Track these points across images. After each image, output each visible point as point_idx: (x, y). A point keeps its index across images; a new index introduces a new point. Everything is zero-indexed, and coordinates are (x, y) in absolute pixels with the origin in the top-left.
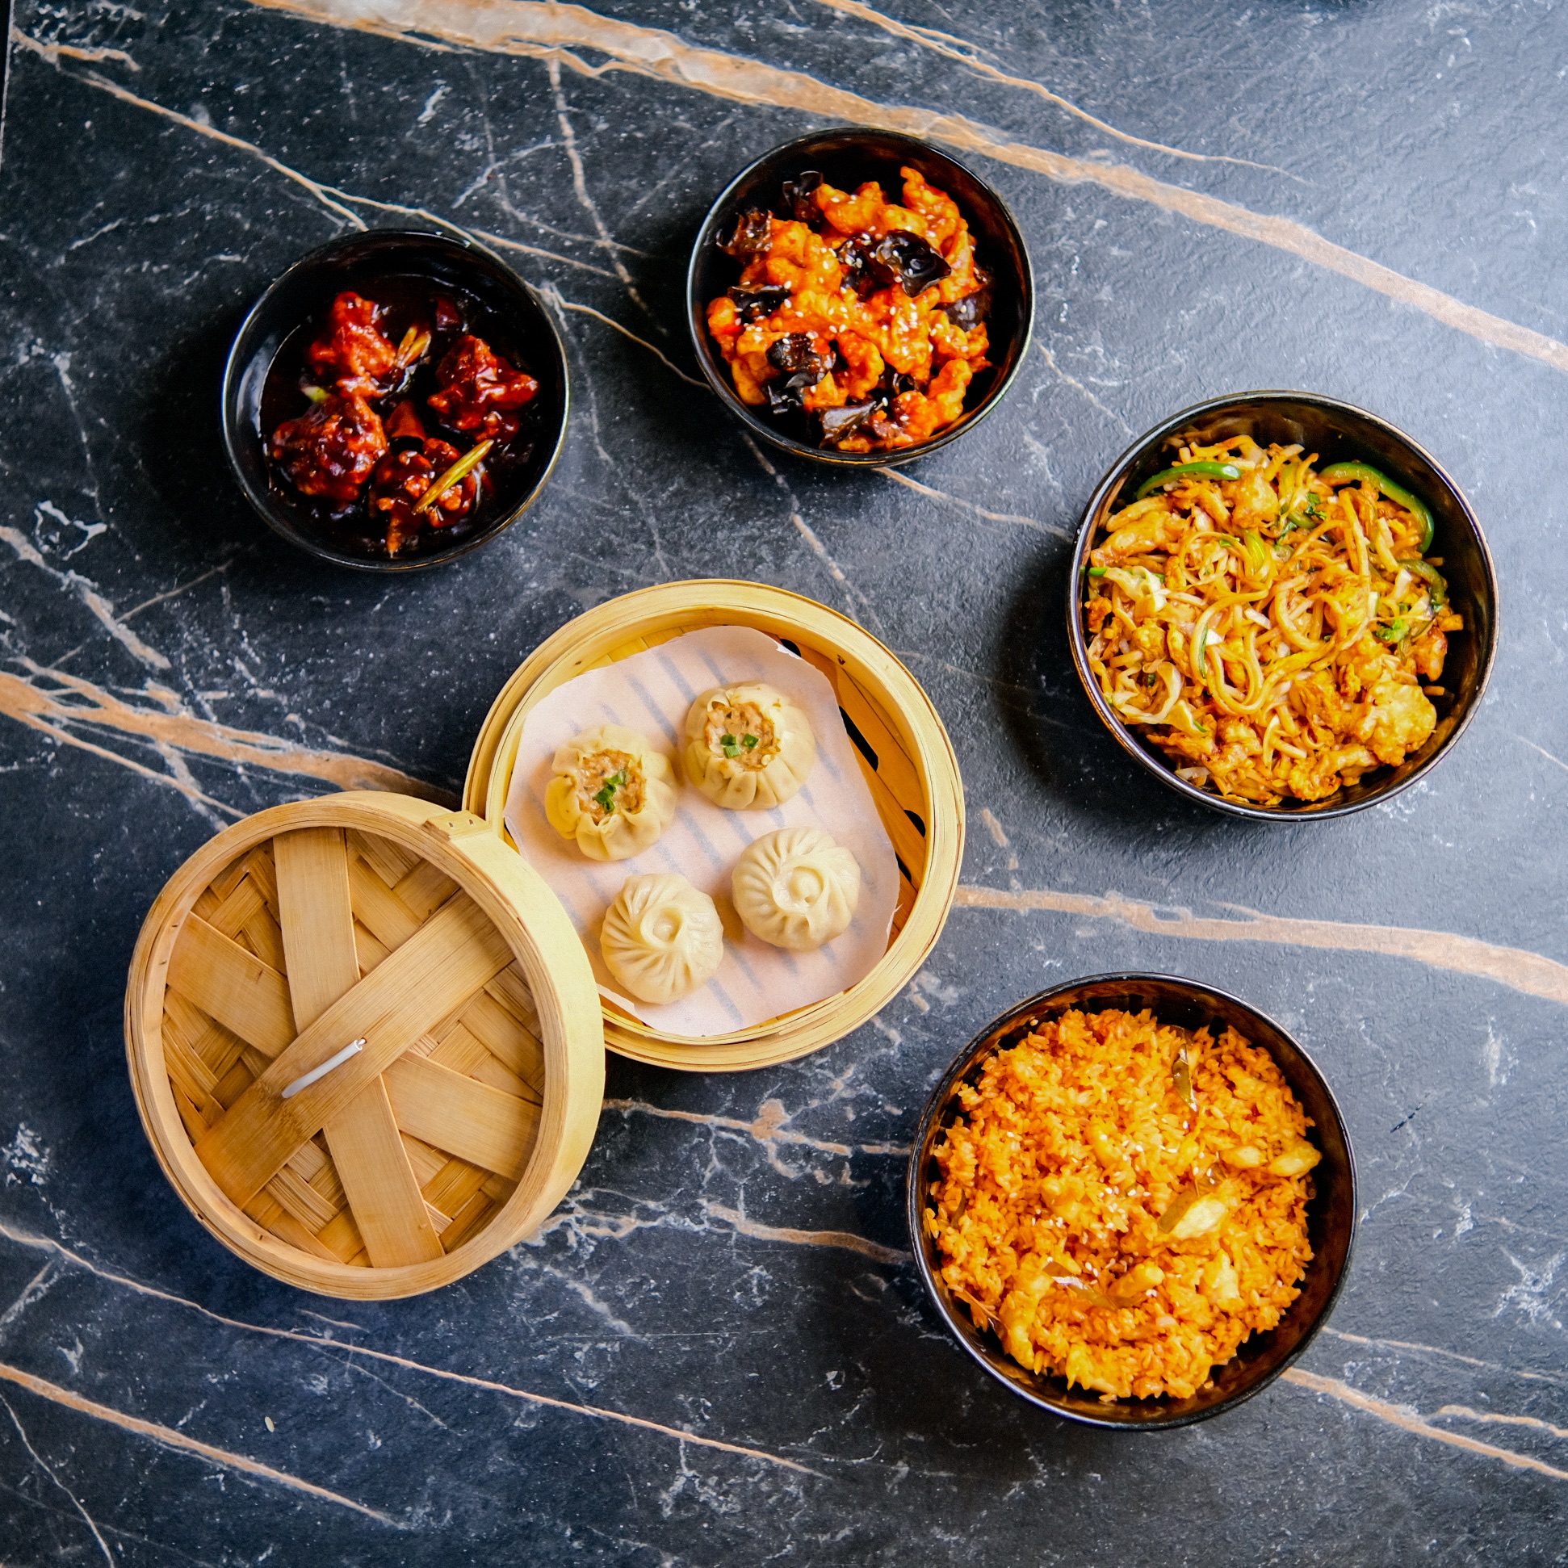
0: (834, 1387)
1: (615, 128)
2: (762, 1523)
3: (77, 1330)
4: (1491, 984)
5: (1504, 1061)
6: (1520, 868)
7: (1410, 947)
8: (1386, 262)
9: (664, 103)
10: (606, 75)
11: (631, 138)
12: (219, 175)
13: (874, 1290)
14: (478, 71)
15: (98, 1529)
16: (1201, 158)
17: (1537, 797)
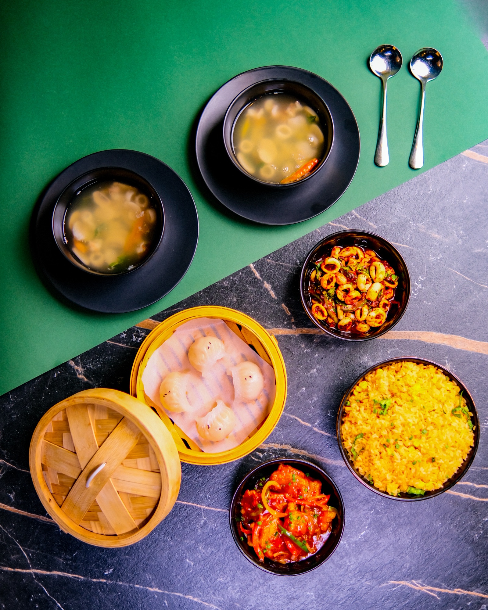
3: (12, 487)
4: (446, 347)
6: (452, 309)
7: (419, 337)
13: (259, 457)
15: (23, 549)
17: (456, 287)
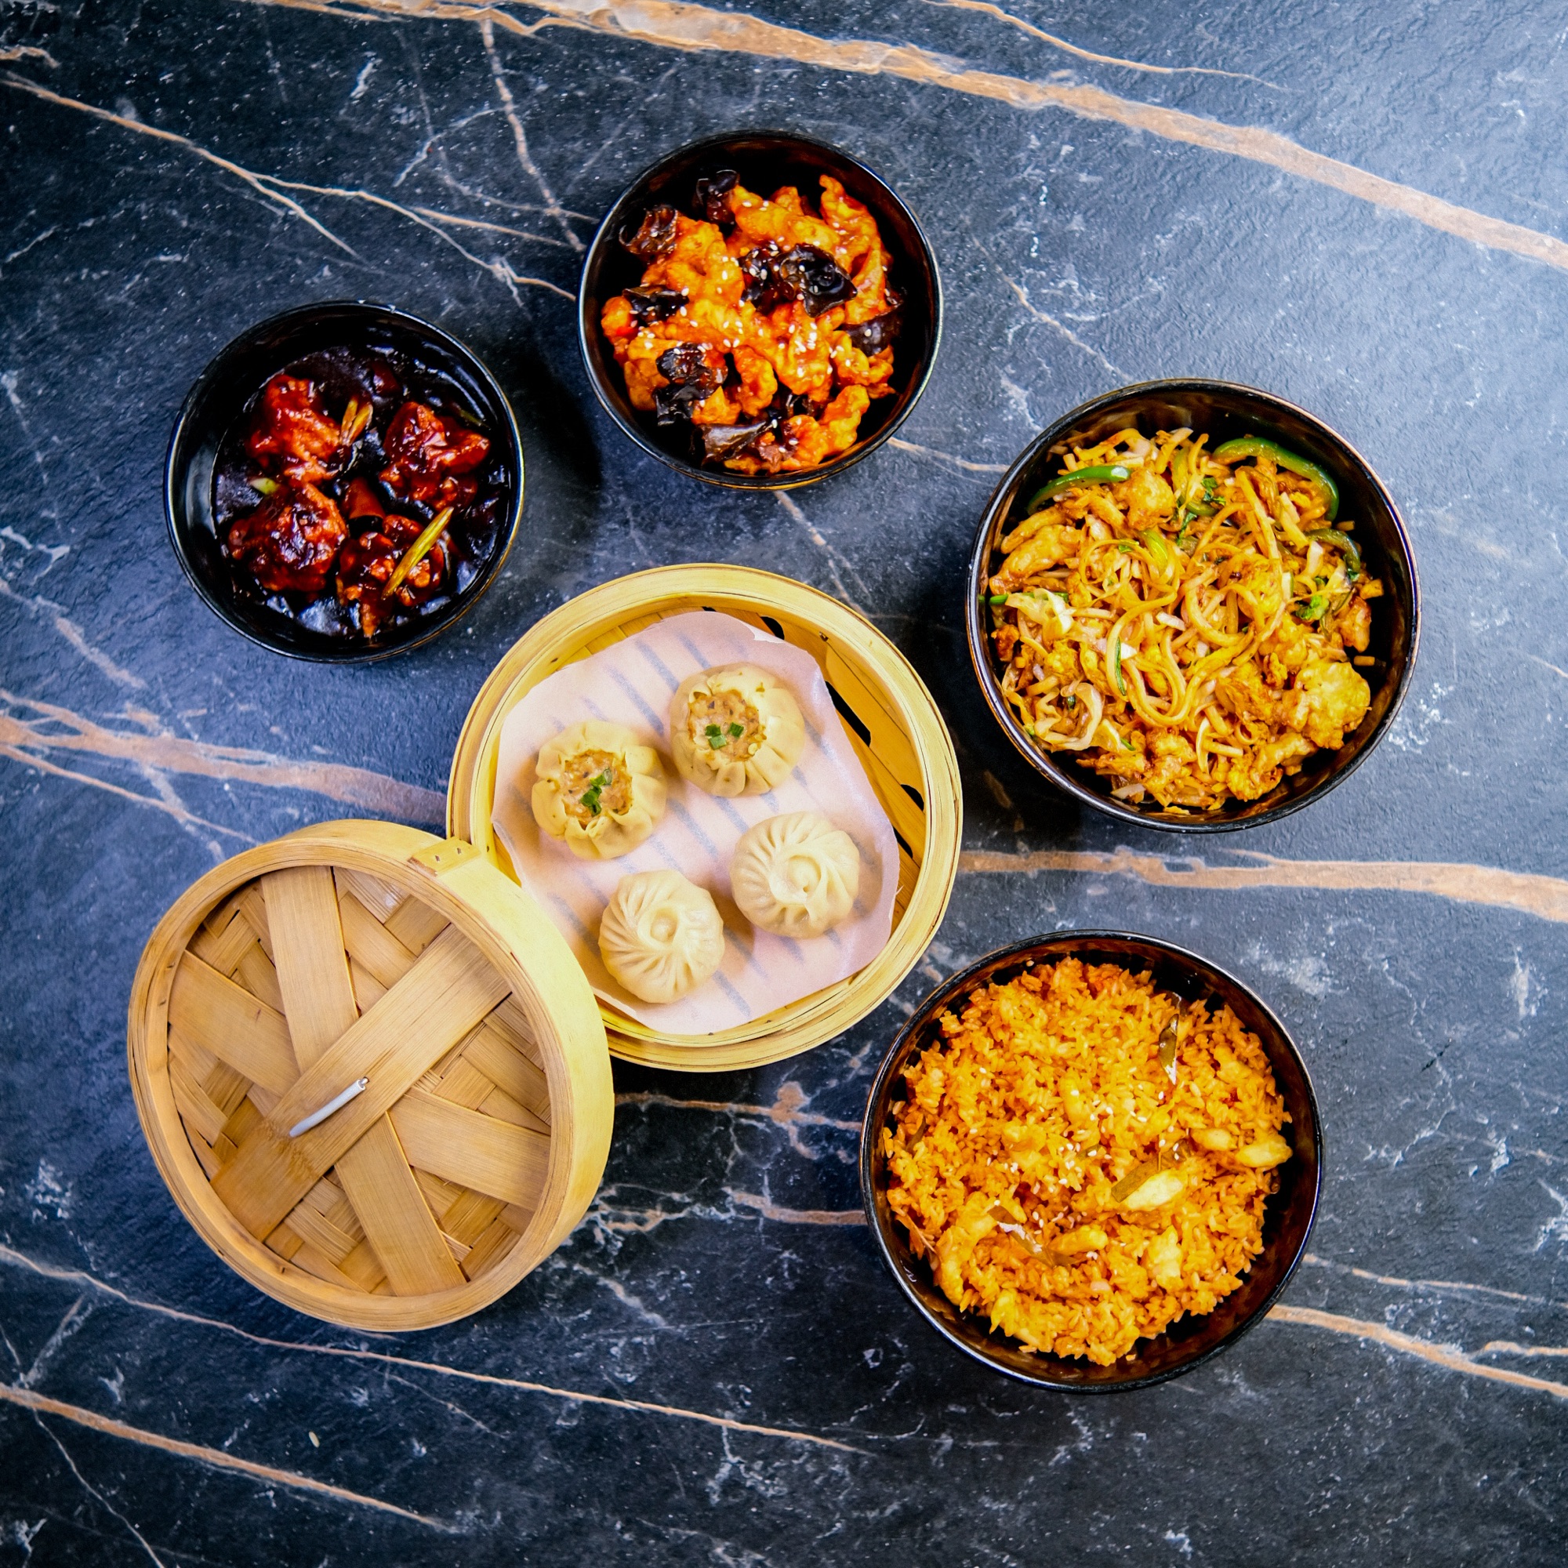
0: (872, 1365)
1: (554, 88)
2: (809, 1503)
3: (116, 1359)
4: (1515, 913)
5: (1532, 992)
6: (1540, 792)
7: (1429, 881)
8: (1369, 167)
9: (604, 57)
10: (541, 32)
11: (572, 97)
12: (152, 171)
14: (408, 40)
15: (155, 1551)
16: (1169, 70)
17: (1555, 718)
